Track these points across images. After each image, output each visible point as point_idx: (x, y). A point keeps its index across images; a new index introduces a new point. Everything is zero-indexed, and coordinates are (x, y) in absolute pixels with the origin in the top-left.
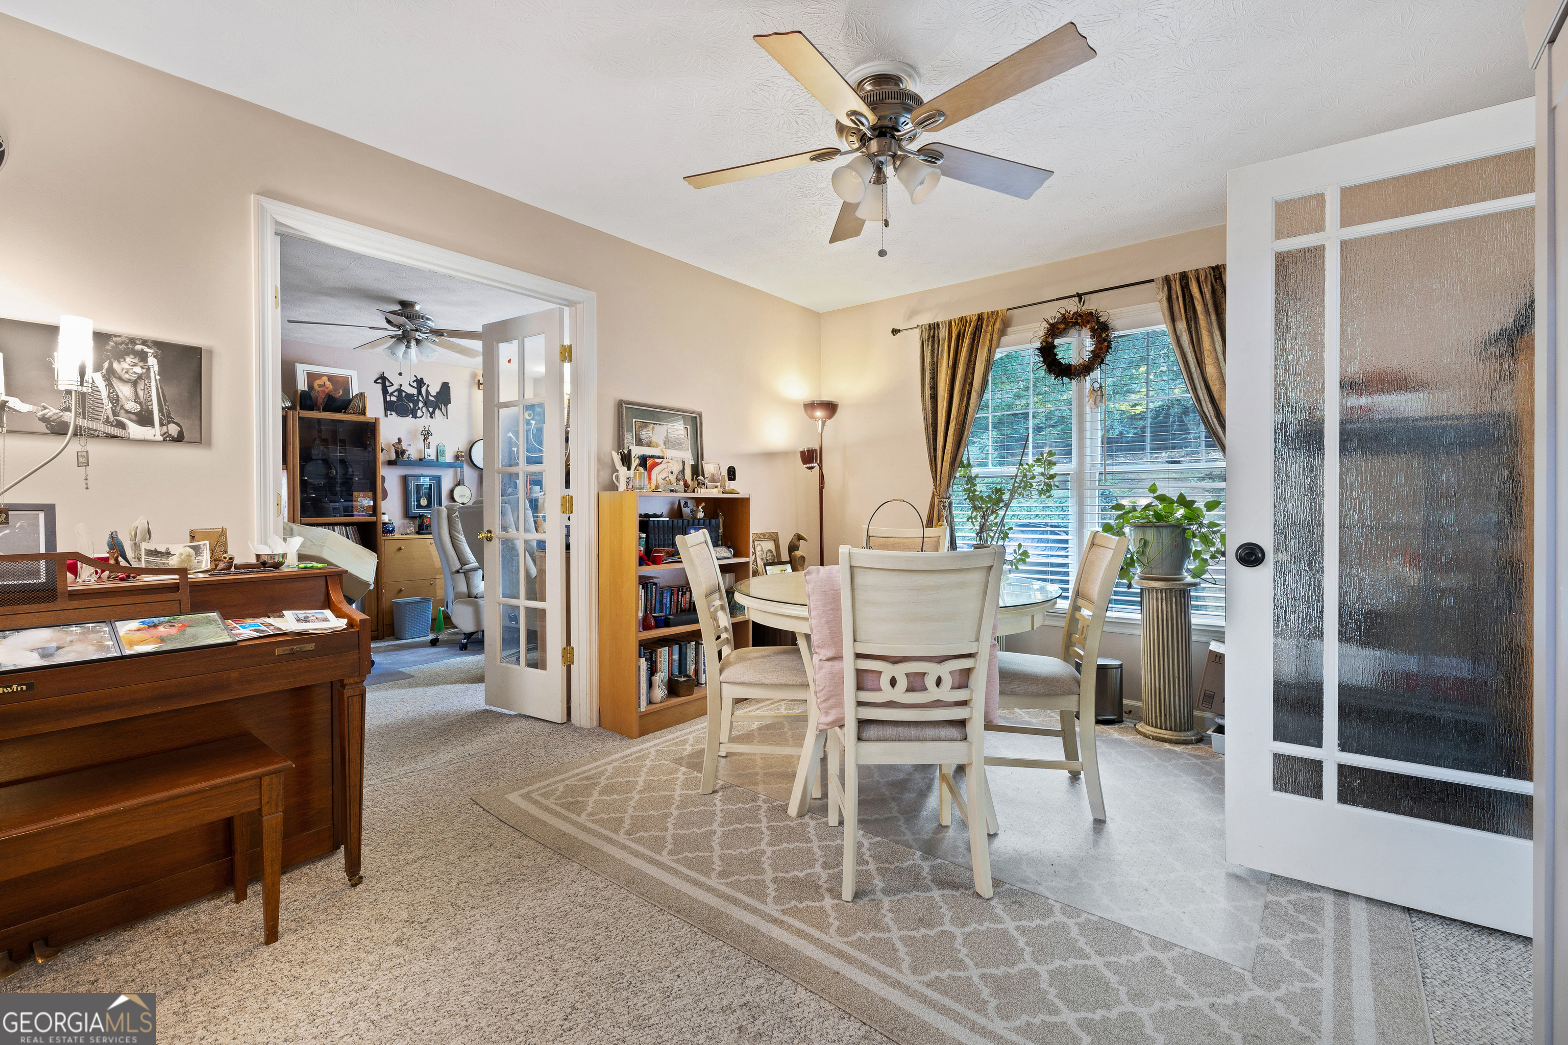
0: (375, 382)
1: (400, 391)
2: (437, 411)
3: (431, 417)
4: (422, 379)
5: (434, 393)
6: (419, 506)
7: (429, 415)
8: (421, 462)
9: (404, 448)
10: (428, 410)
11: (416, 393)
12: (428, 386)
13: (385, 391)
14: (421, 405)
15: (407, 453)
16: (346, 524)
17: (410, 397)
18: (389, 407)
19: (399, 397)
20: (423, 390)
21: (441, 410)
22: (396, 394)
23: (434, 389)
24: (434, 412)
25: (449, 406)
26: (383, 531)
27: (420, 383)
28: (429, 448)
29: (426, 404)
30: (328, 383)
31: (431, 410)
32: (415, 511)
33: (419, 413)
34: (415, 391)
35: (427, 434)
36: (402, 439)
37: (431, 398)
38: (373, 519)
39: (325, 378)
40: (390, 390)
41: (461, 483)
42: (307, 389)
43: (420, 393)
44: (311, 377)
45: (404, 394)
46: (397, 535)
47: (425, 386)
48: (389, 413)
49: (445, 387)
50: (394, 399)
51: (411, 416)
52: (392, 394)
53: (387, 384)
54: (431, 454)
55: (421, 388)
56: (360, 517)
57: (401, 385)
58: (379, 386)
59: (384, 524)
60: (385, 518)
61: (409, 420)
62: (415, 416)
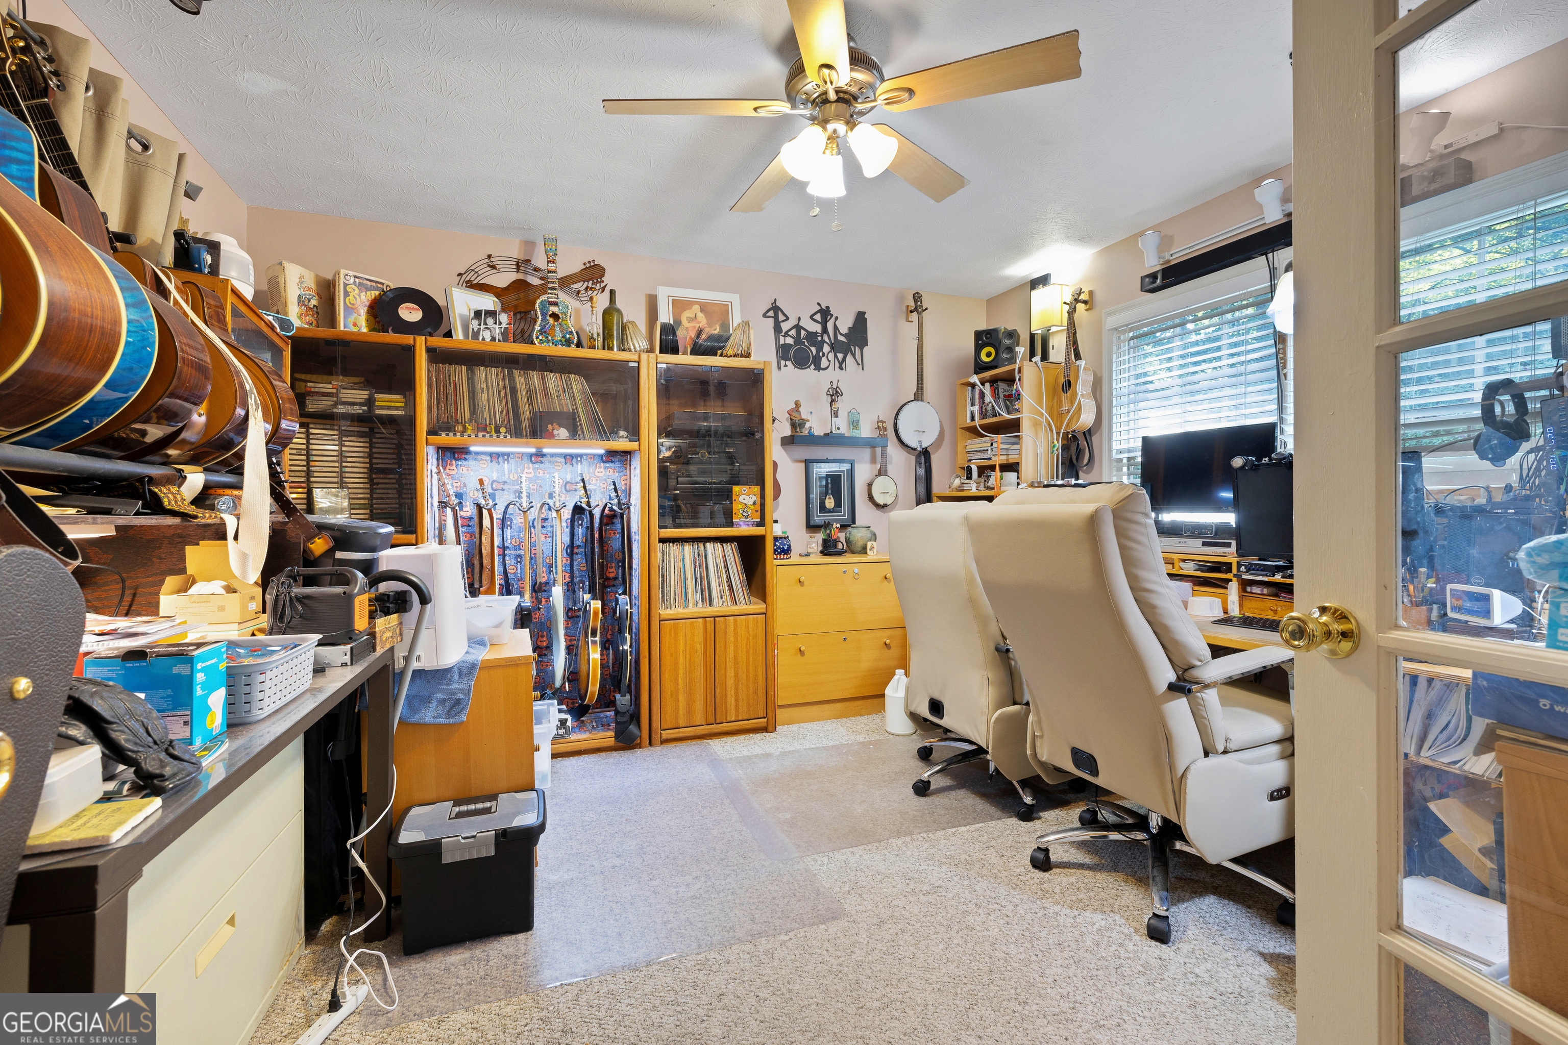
0: (765, 316)
1: (798, 328)
2: (849, 358)
3: (841, 368)
4: (828, 308)
5: (844, 329)
6: (823, 508)
7: (837, 365)
8: (829, 439)
9: (803, 417)
10: (836, 356)
11: (819, 331)
12: (837, 318)
13: (777, 329)
14: (826, 349)
15: (807, 425)
16: (723, 540)
17: (811, 336)
18: (783, 352)
19: (797, 340)
20: (830, 326)
21: (854, 355)
22: (793, 333)
23: (845, 324)
24: (844, 359)
25: (865, 349)
26: (775, 551)
27: (825, 313)
28: (836, 416)
29: (832, 347)
30: (701, 316)
31: (840, 356)
32: (818, 519)
33: (824, 363)
34: (817, 328)
35: (835, 394)
36: (802, 403)
37: (841, 338)
38: (759, 531)
39: (696, 308)
40: (785, 326)
41: (883, 471)
42: (672, 322)
43: (825, 330)
44: (679, 305)
45: (803, 333)
46: (794, 558)
47: (833, 319)
48: (783, 362)
49: (861, 319)
50: (790, 341)
51: (813, 367)
52: (787, 334)
53: (781, 317)
54: (841, 426)
55: (826, 322)
56: (744, 529)
57: (799, 319)
58: (771, 322)
59: (776, 539)
60: (777, 530)
61: (810, 372)
62: (818, 368)
